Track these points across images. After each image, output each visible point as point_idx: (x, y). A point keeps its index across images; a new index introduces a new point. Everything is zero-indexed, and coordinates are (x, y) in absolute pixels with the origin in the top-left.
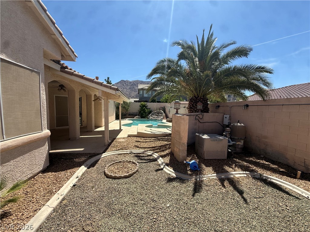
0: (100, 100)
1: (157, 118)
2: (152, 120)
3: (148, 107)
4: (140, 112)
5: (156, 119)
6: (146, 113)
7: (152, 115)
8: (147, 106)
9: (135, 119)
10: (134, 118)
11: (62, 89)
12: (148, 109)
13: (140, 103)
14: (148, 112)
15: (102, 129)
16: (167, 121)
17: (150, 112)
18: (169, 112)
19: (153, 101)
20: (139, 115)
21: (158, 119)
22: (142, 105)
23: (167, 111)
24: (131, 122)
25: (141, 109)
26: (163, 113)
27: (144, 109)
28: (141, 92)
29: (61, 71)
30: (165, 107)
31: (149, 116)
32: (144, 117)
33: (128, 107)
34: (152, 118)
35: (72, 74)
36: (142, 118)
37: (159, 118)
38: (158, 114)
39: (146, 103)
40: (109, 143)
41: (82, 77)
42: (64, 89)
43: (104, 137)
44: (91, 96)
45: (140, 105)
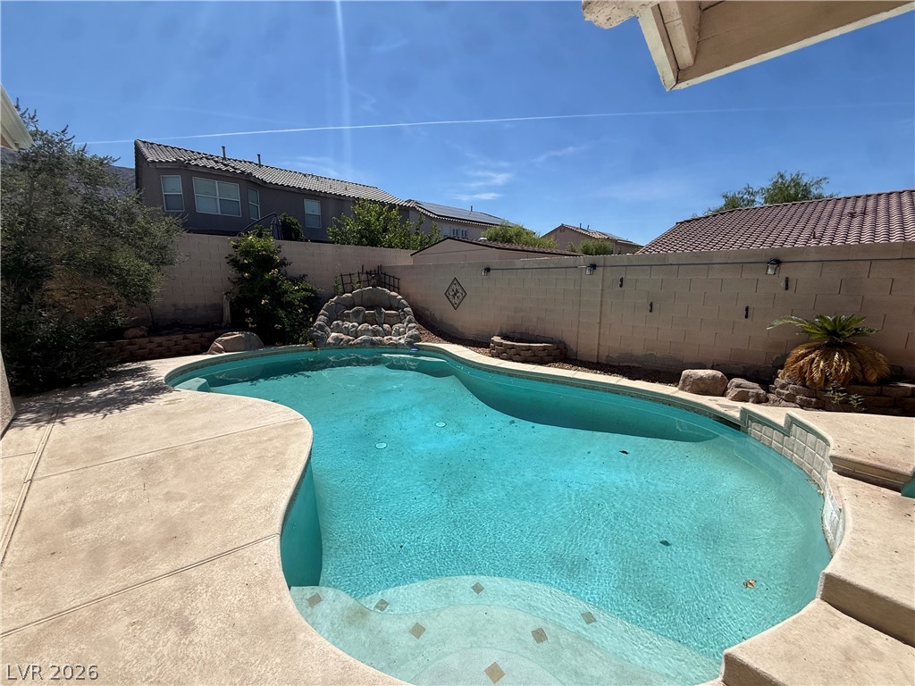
3: (293, 270)
8: (286, 263)
10: (208, 351)
12: (299, 280)
13: (232, 241)
17: (314, 302)
18: (456, 293)
20: (240, 327)
21: (385, 341)
26: (400, 297)
27: (274, 282)
31: (321, 328)
34: (343, 336)
36: (266, 344)
37: (391, 333)
38: (375, 311)
39: (272, 242)
45: (234, 251)
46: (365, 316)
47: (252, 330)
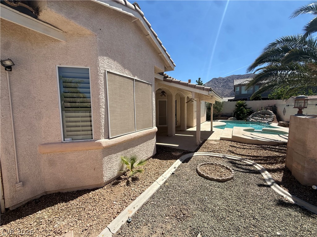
0: (192, 101)
1: (261, 120)
2: (252, 122)
3: (248, 107)
4: (236, 113)
5: (260, 122)
6: (245, 113)
7: (253, 117)
8: (246, 105)
9: (228, 121)
10: (227, 119)
11: (163, 94)
12: (248, 109)
13: (236, 102)
14: (248, 112)
15: (194, 129)
16: (279, 125)
17: (251, 113)
18: (284, 112)
19: (256, 98)
20: (234, 116)
21: (263, 121)
22: (238, 104)
23: (280, 110)
24: (224, 124)
25: (237, 109)
26: (273, 113)
27: (242, 109)
28: (238, 89)
29: (164, 80)
30: (276, 106)
31: (249, 118)
32: (241, 119)
33: (221, 107)
34: (254, 120)
35: (171, 81)
36: (238, 120)
37: (265, 120)
38: (264, 115)
39: (244, 101)
40: (200, 144)
41: (179, 83)
42: (164, 95)
43: (195, 137)
44: (184, 98)
45: (236, 104)
46: (261, 116)
47: (235, 117)
